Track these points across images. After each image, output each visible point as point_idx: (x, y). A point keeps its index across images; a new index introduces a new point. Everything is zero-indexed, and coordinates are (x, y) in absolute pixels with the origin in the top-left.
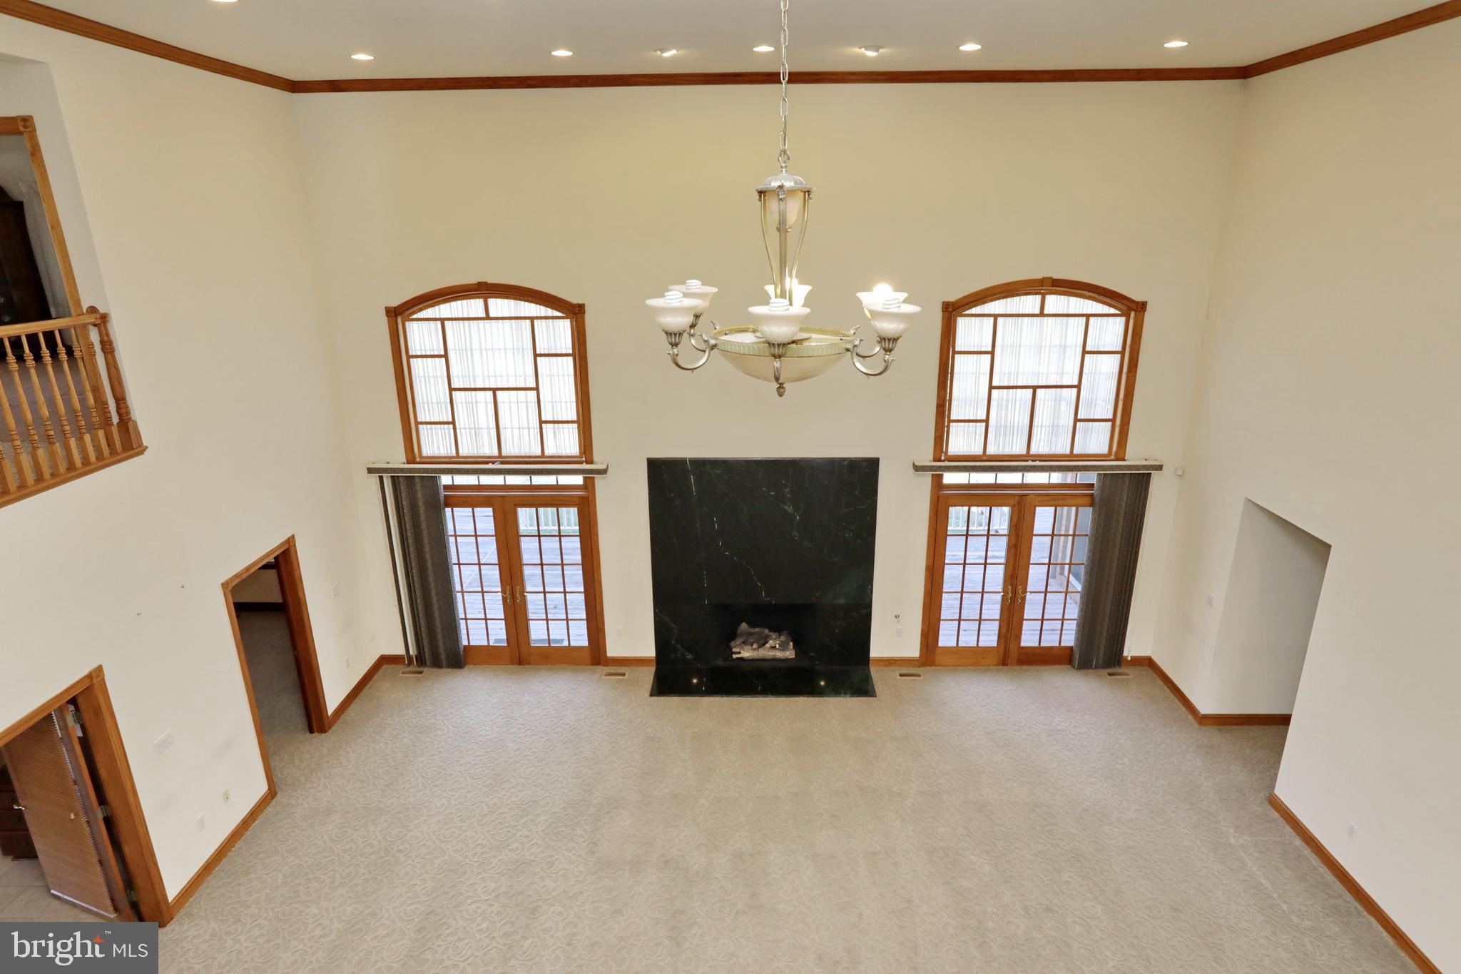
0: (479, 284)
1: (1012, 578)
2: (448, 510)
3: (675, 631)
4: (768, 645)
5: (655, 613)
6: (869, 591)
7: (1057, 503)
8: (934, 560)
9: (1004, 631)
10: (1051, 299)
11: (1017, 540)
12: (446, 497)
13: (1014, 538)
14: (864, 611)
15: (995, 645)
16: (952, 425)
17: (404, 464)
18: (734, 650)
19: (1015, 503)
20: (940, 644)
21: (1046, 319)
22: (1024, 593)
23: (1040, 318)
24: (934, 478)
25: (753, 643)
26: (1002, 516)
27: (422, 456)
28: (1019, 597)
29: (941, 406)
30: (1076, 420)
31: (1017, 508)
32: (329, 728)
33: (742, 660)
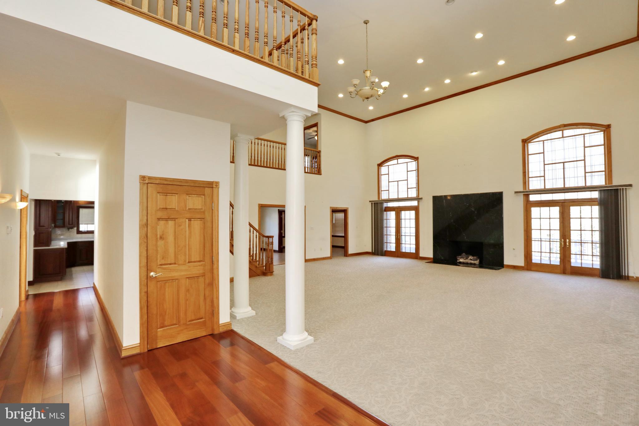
0: (396, 156)
1: (563, 235)
2: (385, 212)
3: (439, 249)
4: (469, 259)
5: (433, 243)
6: (502, 238)
7: (580, 205)
8: (527, 227)
9: (563, 258)
10: (565, 132)
12: (385, 209)
13: (562, 220)
14: (501, 246)
15: (559, 264)
16: (530, 179)
17: (377, 200)
18: (458, 259)
19: (560, 205)
20: (533, 261)
21: (565, 138)
22: (570, 242)
23: (562, 139)
24: (524, 197)
25: (464, 258)
26: (555, 211)
27: (381, 199)
28: (568, 244)
29: (524, 173)
30: (585, 173)
31: (561, 207)
32: (348, 256)
33: (460, 263)
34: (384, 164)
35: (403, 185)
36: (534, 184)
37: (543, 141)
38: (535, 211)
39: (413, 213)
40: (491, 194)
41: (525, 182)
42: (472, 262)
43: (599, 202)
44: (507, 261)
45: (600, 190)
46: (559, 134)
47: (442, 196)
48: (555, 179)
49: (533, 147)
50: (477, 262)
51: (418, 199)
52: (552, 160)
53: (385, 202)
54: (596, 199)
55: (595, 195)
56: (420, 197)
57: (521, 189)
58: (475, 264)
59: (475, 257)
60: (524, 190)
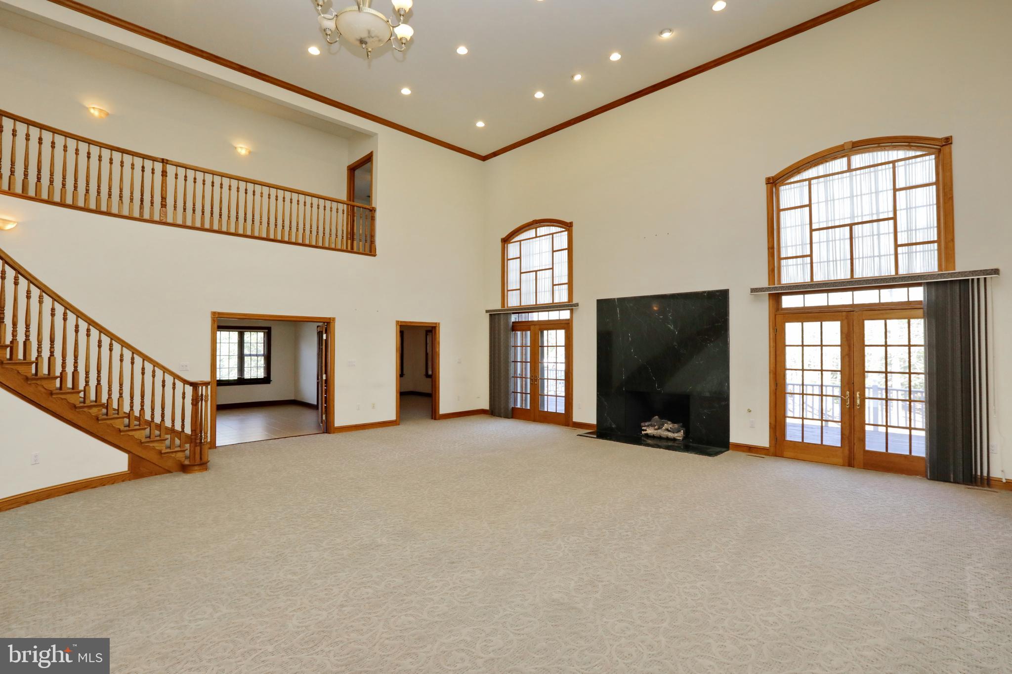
0: (534, 221)
1: (848, 383)
3: (607, 407)
4: (665, 428)
5: (597, 394)
6: (726, 388)
7: (886, 316)
8: (776, 365)
9: (847, 432)
10: (854, 158)
11: (850, 350)
12: (513, 326)
13: (847, 348)
14: (723, 403)
15: (839, 445)
16: (783, 262)
17: (500, 308)
18: (643, 428)
19: (844, 318)
20: (788, 438)
21: (854, 173)
22: (863, 399)
23: (848, 174)
24: (771, 301)
25: (655, 426)
26: (833, 330)
27: (507, 307)
28: (858, 402)
29: (771, 248)
30: (897, 246)
31: (845, 322)
32: (439, 419)
33: (647, 436)
34: (514, 238)
35: (545, 279)
36: (792, 274)
37: (810, 180)
38: (792, 330)
39: (561, 333)
40: (706, 294)
41: (774, 270)
42: (670, 435)
43: (926, 310)
44: (736, 436)
45: (928, 284)
46: (840, 164)
47: (615, 299)
48: (833, 261)
49: (790, 195)
50: (679, 436)
51: (570, 306)
52: (827, 221)
53: (513, 313)
54: (920, 302)
55: (917, 294)
56: (574, 302)
57: (765, 283)
58: (674, 440)
59: (676, 426)
60: (769, 285)
